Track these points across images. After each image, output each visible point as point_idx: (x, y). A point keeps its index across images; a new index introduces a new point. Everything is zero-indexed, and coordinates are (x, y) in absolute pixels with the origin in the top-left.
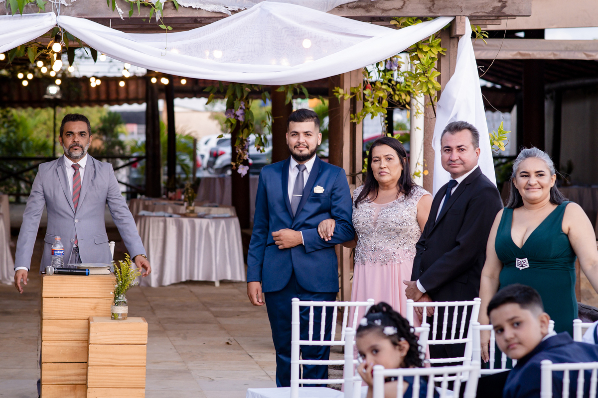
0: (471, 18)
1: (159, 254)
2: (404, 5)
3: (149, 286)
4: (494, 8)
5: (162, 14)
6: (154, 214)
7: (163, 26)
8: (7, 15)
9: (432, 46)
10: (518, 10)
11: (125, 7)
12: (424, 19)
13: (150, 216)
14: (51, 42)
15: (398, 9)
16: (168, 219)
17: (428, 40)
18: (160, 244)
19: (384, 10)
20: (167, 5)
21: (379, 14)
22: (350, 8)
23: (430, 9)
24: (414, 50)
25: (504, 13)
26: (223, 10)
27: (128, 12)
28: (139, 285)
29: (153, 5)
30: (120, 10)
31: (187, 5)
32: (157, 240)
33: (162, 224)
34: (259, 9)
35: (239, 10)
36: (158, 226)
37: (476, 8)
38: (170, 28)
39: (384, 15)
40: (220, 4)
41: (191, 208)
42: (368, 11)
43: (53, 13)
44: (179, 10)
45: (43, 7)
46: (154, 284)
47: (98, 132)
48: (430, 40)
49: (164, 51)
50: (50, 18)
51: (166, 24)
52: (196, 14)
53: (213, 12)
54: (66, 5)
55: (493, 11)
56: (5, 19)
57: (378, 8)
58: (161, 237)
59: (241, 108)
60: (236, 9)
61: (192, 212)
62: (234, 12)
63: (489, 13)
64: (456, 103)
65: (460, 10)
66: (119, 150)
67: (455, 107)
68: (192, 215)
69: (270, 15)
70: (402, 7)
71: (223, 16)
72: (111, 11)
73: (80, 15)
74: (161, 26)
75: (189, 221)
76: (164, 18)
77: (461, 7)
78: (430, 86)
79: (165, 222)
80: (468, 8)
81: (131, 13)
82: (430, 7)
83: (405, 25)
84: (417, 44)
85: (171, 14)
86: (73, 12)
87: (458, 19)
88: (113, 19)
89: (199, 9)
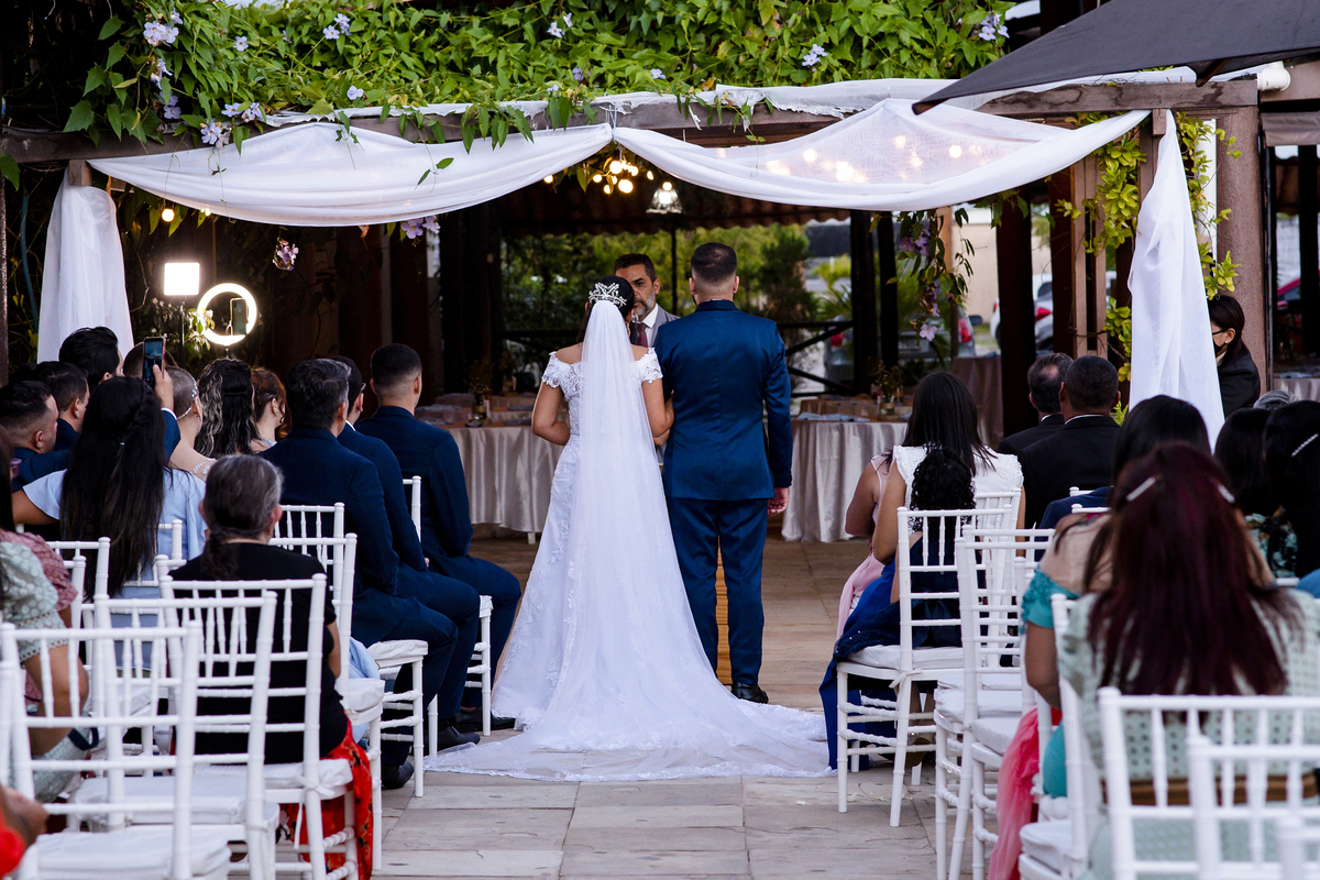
0: (1174, 111)
1: (832, 486)
2: (1080, 96)
3: (816, 540)
4: (1206, 96)
5: (751, 121)
6: (825, 418)
7: (752, 138)
8: (548, 130)
9: (1124, 151)
10: (1238, 98)
11: (702, 113)
12: (1110, 114)
13: (817, 421)
14: (608, 160)
15: (1073, 103)
16: (846, 425)
17: (1120, 142)
18: (834, 469)
19: (1053, 105)
20: (758, 108)
21: (1047, 110)
22: (1006, 103)
23: (1116, 102)
24: (1100, 156)
25: (1219, 103)
26: (833, 112)
27: (705, 119)
28: (799, 540)
29: (739, 110)
30: (695, 117)
31: (784, 108)
32: (829, 460)
33: (836, 434)
34: (882, 109)
35: (855, 112)
36: (830, 437)
37: (1180, 97)
38: (761, 139)
39: (1054, 111)
40: (829, 104)
41: (889, 406)
42: (1031, 107)
43: (607, 125)
44: (775, 114)
45: (593, 118)
46: (825, 537)
47: (761, 275)
48: (1123, 141)
49: (754, 170)
50: (603, 131)
51: (757, 135)
52: (797, 119)
53: (820, 115)
54: (624, 113)
55: (1203, 101)
56: (545, 134)
57: (1046, 103)
58: (835, 456)
59: (924, 236)
60: (851, 110)
61: (891, 412)
62: (847, 114)
63: (1199, 103)
64: (1156, 227)
65: (1157, 100)
66: (803, 312)
67: (1154, 233)
68: (890, 417)
69: (896, 116)
70: (1078, 100)
71: (833, 120)
72: (683, 119)
73: (643, 126)
74: (748, 137)
75: (883, 427)
76: (754, 126)
77: (1159, 97)
78: (1122, 206)
79: (841, 431)
80: (1168, 98)
81: (709, 121)
82: (1116, 99)
83: (1085, 123)
84: (1105, 147)
85: (764, 120)
86: (634, 122)
87: (1155, 113)
88: (687, 129)
89: (802, 112)
